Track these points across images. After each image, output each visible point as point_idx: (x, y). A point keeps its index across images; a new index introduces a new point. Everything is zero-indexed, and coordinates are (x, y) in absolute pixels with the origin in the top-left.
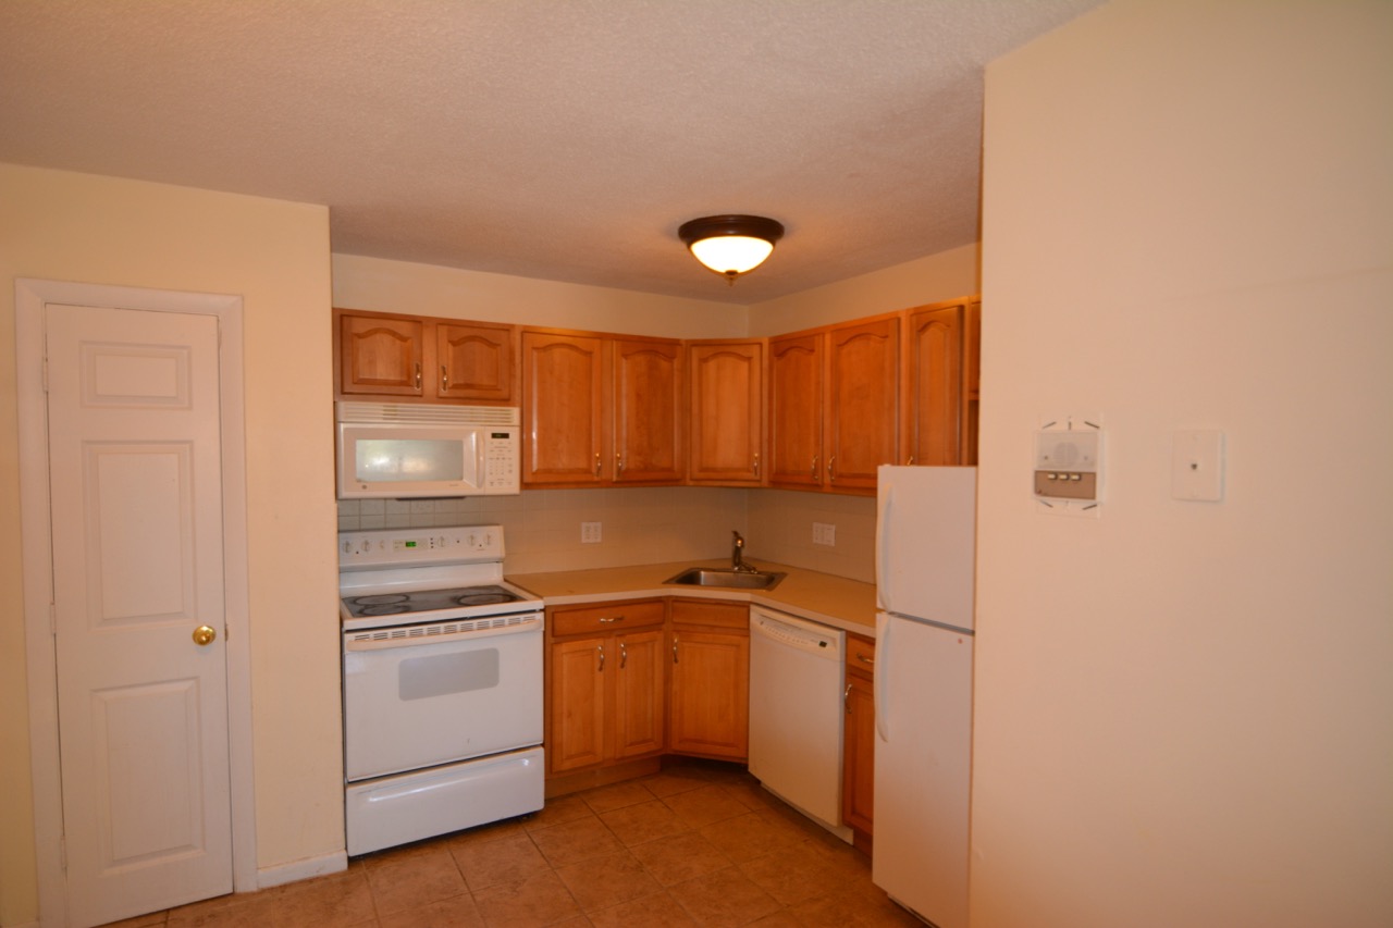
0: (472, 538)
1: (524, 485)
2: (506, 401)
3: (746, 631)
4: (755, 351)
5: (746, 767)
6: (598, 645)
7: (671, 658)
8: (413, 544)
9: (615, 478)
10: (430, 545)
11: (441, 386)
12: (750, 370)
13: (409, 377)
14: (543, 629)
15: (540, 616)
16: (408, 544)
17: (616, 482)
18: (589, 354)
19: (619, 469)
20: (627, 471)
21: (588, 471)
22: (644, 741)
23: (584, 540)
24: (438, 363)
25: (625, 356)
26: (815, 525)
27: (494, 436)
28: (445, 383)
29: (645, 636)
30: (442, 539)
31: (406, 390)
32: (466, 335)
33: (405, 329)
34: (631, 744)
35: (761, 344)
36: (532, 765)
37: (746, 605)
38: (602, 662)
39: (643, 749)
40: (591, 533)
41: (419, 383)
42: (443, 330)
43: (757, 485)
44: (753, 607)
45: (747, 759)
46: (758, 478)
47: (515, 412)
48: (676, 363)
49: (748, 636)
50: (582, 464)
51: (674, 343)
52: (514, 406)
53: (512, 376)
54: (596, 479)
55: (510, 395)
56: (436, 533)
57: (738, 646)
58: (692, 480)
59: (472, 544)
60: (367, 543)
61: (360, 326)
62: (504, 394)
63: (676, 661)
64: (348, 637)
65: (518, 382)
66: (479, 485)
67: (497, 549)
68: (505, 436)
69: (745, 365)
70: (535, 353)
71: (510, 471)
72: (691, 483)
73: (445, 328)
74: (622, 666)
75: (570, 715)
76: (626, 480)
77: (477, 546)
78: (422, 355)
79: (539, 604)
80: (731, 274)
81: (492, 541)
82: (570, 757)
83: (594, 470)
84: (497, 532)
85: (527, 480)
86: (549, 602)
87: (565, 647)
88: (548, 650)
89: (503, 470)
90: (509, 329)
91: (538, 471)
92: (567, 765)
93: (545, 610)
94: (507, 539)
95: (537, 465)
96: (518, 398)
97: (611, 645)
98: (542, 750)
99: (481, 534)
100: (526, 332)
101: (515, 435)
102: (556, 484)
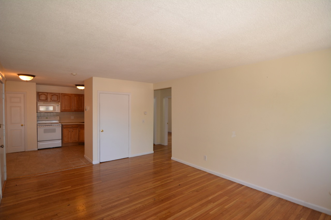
1: (61, 111)
6: (69, 129)
14: (61, 127)
16: (46, 118)
17: (74, 111)
18: (70, 96)
20: (76, 110)
21: (70, 110)
24: (50, 98)
25: (75, 96)
28: (51, 100)
29: (76, 129)
31: (46, 101)
32: (53, 94)
33: (46, 94)
34: (74, 141)
38: (70, 131)
39: (76, 141)
40: (72, 117)
41: (47, 100)
47: (60, 103)
50: (69, 109)
53: (60, 99)
56: (50, 117)
60: (41, 118)
61: (40, 94)
62: (58, 101)
64: (38, 126)
66: (55, 111)
67: (58, 119)
68: (58, 106)
70: (63, 96)
73: (51, 94)
74: (73, 132)
75: (65, 137)
78: (48, 97)
80: (81, 90)
84: (58, 117)
86: (62, 124)
87: (65, 129)
88: (63, 129)
89: (58, 109)
90: (59, 94)
91: (63, 110)
92: (65, 142)
93: (62, 125)
94: (60, 118)
95: (63, 109)
96: (60, 101)
97: (71, 129)
98: (61, 140)
99: (56, 117)
100: (62, 94)
101: (60, 106)
102: (66, 111)
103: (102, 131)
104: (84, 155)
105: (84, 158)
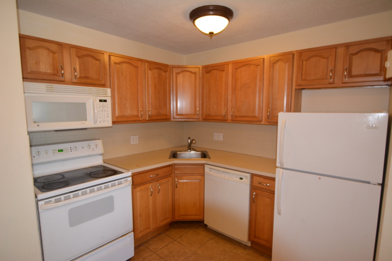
0: (89, 146)
2: (103, 86)
3: (203, 175)
4: (197, 71)
5: (203, 221)
8: (62, 151)
10: (70, 150)
11: (73, 77)
12: (195, 78)
13: (57, 71)
14: (131, 184)
15: (130, 179)
16: (59, 151)
17: (148, 120)
18: (137, 67)
19: (149, 115)
21: (137, 116)
22: (166, 219)
23: (132, 143)
24: (72, 66)
25: (150, 69)
26: (215, 133)
27: (101, 101)
28: (76, 76)
29: (165, 180)
30: (76, 147)
31: (56, 78)
32: (83, 54)
33: (54, 48)
34: (162, 221)
35: (199, 68)
36: (130, 240)
37: (203, 165)
38: (152, 192)
39: (166, 222)
40: (134, 140)
41: (63, 75)
42: (73, 51)
43: (198, 120)
44: (205, 165)
45: (204, 219)
46: (198, 118)
47: (109, 91)
50: (135, 113)
51: (167, 66)
52: (107, 88)
53: (105, 75)
54: (141, 119)
55: (105, 83)
56: (72, 145)
57: (200, 179)
58: (173, 118)
59: (89, 149)
60: (39, 152)
61: (29, 43)
62: (103, 82)
63: (176, 187)
64: (40, 203)
65: (108, 77)
66: (95, 122)
67: (100, 150)
68: (105, 101)
69: (193, 76)
70: (115, 65)
71: (108, 117)
72: (173, 120)
73: (74, 49)
74: (159, 193)
75: (140, 215)
76: (152, 120)
77: (91, 149)
78: (63, 62)
79: (129, 173)
80: (211, 33)
81: (98, 147)
82: (141, 232)
83: (140, 116)
84: (99, 142)
85: (115, 120)
86: (132, 172)
87: (138, 189)
88: (133, 192)
91: (117, 117)
92: (140, 235)
93: (131, 176)
94: (104, 145)
96: (108, 84)
97: (155, 185)
98: (133, 233)
99: (92, 143)
100: (111, 55)
101: (109, 100)
102: (125, 121)
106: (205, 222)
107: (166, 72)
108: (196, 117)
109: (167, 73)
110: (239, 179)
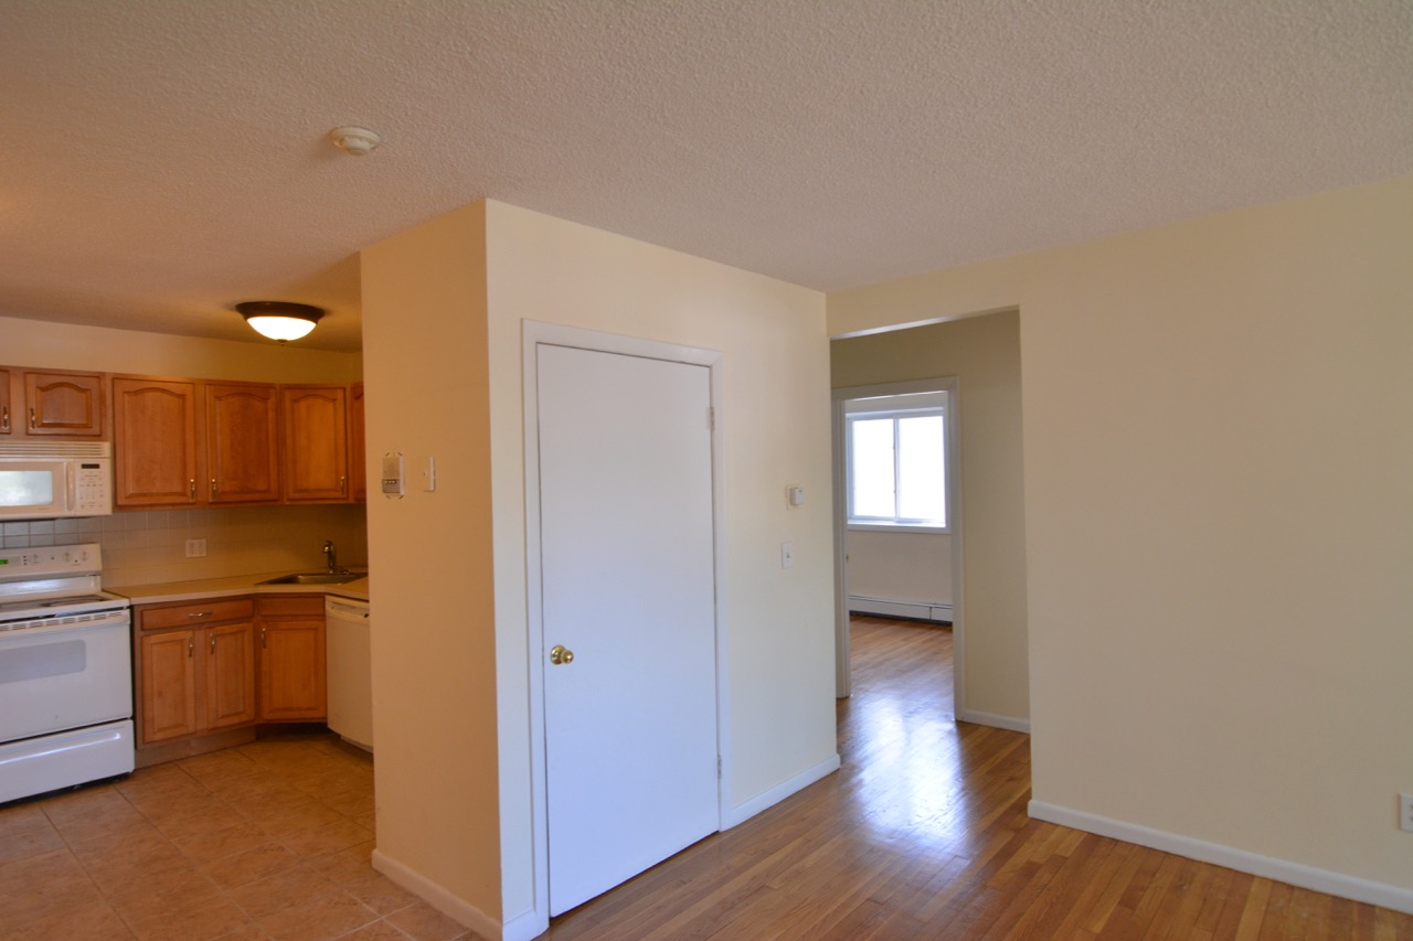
0: (67, 554)
1: (116, 507)
2: (99, 437)
3: (322, 617)
4: (340, 394)
5: (326, 724)
6: (187, 635)
7: (259, 644)
8: (5, 562)
9: (211, 500)
10: (23, 562)
11: (30, 424)
12: (335, 409)
14: (129, 622)
15: (126, 613)
17: (211, 503)
18: (182, 396)
19: (214, 492)
20: (224, 493)
21: (183, 494)
22: (237, 714)
23: (188, 555)
24: (26, 407)
25: (218, 398)
27: (84, 466)
28: (33, 423)
29: (235, 627)
30: (36, 556)
32: (52, 383)
34: (223, 717)
35: (344, 389)
36: (122, 736)
37: (322, 596)
38: (191, 650)
39: (236, 720)
40: (196, 548)
41: (6, 423)
42: (32, 379)
43: (345, 502)
44: (328, 597)
45: (326, 718)
46: (345, 496)
47: (106, 447)
48: (271, 403)
49: (325, 620)
50: (177, 488)
51: (269, 387)
52: (106, 441)
53: (102, 415)
54: (191, 501)
55: (101, 431)
56: (30, 552)
57: (316, 629)
58: (289, 500)
59: (68, 560)
62: (96, 430)
63: (265, 647)
65: (110, 420)
66: (70, 509)
67: (94, 564)
68: (97, 466)
69: (331, 405)
70: (126, 396)
71: (102, 496)
72: (288, 503)
73: (33, 376)
74: (212, 652)
75: (160, 694)
76: (222, 502)
77: (72, 562)
78: (9, 400)
79: (125, 603)
80: (282, 342)
81: (92, 556)
82: (161, 730)
83: (189, 494)
84: (94, 551)
85: (120, 502)
86: (136, 601)
87: (154, 639)
88: (137, 641)
89: (94, 495)
90: (99, 376)
91: (132, 496)
92: (159, 736)
93: (131, 607)
94: (105, 555)
95: (131, 490)
96: (110, 434)
97: (200, 635)
98: (131, 722)
99: (77, 551)
100: (117, 378)
101: (106, 465)
102: (151, 505)
103: (561, 657)
104: (376, 852)
105: (379, 875)
106: (331, 726)
107: (265, 399)
108: (338, 494)
109: (269, 401)
110: (362, 617)
